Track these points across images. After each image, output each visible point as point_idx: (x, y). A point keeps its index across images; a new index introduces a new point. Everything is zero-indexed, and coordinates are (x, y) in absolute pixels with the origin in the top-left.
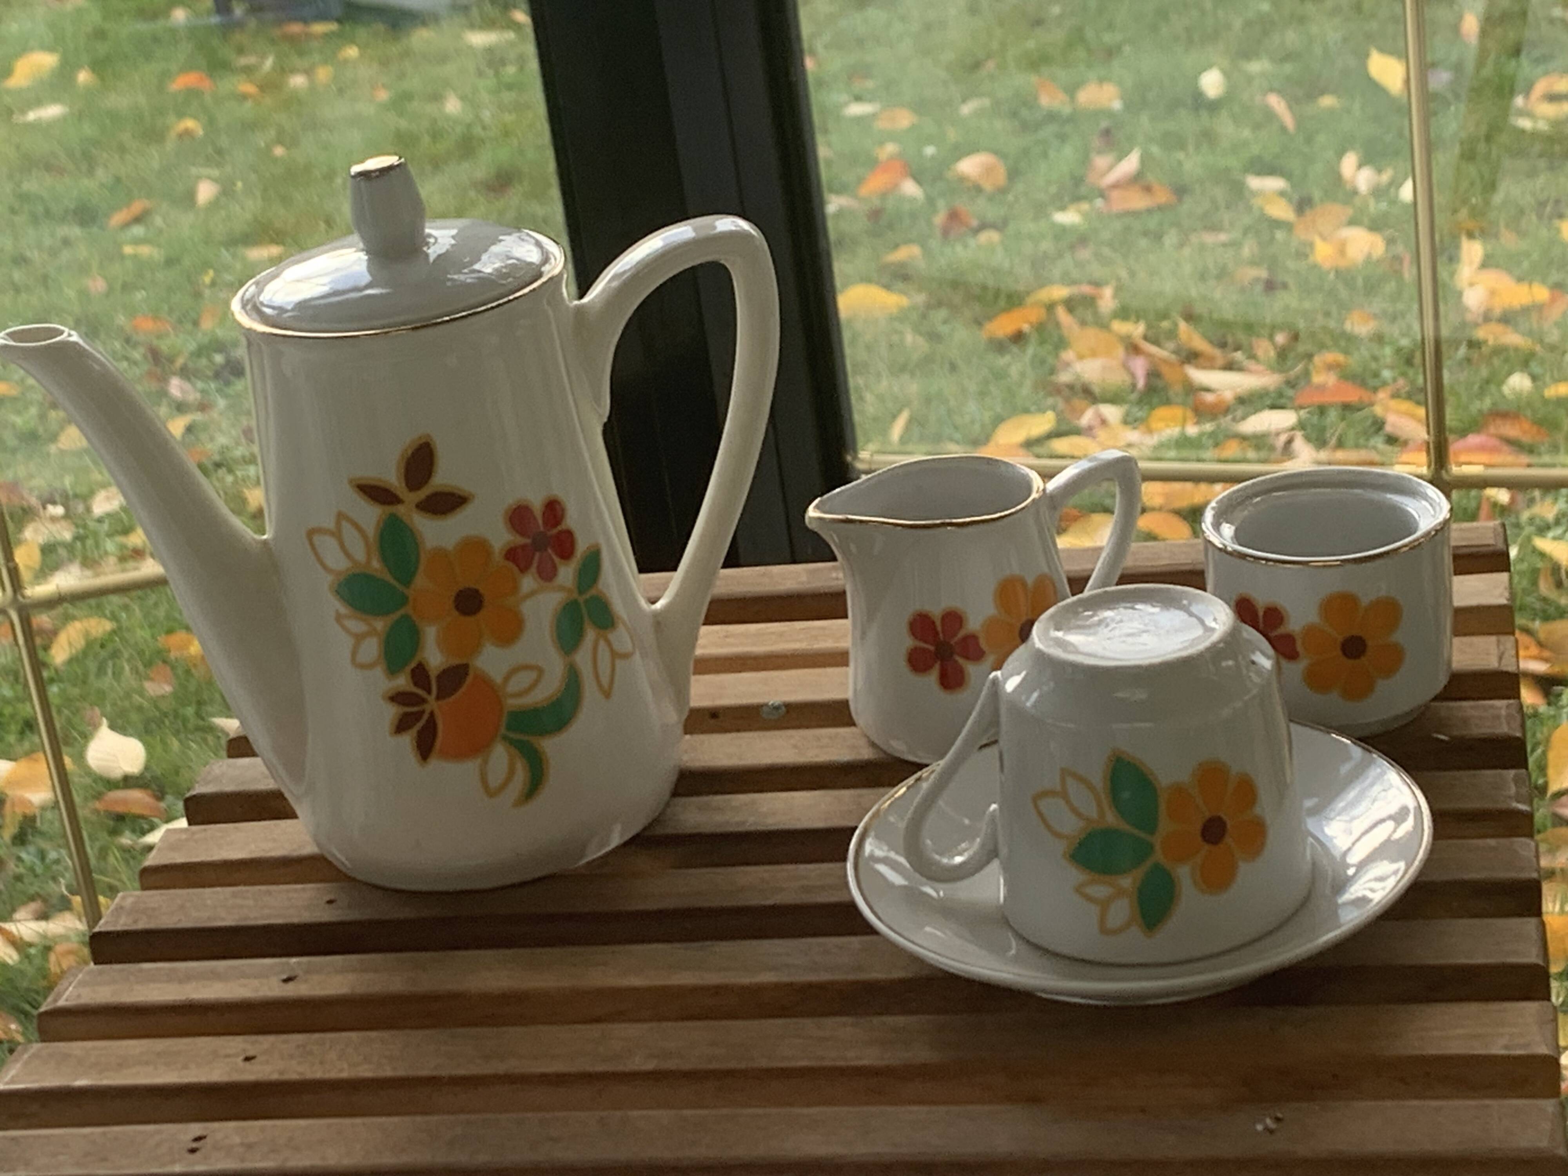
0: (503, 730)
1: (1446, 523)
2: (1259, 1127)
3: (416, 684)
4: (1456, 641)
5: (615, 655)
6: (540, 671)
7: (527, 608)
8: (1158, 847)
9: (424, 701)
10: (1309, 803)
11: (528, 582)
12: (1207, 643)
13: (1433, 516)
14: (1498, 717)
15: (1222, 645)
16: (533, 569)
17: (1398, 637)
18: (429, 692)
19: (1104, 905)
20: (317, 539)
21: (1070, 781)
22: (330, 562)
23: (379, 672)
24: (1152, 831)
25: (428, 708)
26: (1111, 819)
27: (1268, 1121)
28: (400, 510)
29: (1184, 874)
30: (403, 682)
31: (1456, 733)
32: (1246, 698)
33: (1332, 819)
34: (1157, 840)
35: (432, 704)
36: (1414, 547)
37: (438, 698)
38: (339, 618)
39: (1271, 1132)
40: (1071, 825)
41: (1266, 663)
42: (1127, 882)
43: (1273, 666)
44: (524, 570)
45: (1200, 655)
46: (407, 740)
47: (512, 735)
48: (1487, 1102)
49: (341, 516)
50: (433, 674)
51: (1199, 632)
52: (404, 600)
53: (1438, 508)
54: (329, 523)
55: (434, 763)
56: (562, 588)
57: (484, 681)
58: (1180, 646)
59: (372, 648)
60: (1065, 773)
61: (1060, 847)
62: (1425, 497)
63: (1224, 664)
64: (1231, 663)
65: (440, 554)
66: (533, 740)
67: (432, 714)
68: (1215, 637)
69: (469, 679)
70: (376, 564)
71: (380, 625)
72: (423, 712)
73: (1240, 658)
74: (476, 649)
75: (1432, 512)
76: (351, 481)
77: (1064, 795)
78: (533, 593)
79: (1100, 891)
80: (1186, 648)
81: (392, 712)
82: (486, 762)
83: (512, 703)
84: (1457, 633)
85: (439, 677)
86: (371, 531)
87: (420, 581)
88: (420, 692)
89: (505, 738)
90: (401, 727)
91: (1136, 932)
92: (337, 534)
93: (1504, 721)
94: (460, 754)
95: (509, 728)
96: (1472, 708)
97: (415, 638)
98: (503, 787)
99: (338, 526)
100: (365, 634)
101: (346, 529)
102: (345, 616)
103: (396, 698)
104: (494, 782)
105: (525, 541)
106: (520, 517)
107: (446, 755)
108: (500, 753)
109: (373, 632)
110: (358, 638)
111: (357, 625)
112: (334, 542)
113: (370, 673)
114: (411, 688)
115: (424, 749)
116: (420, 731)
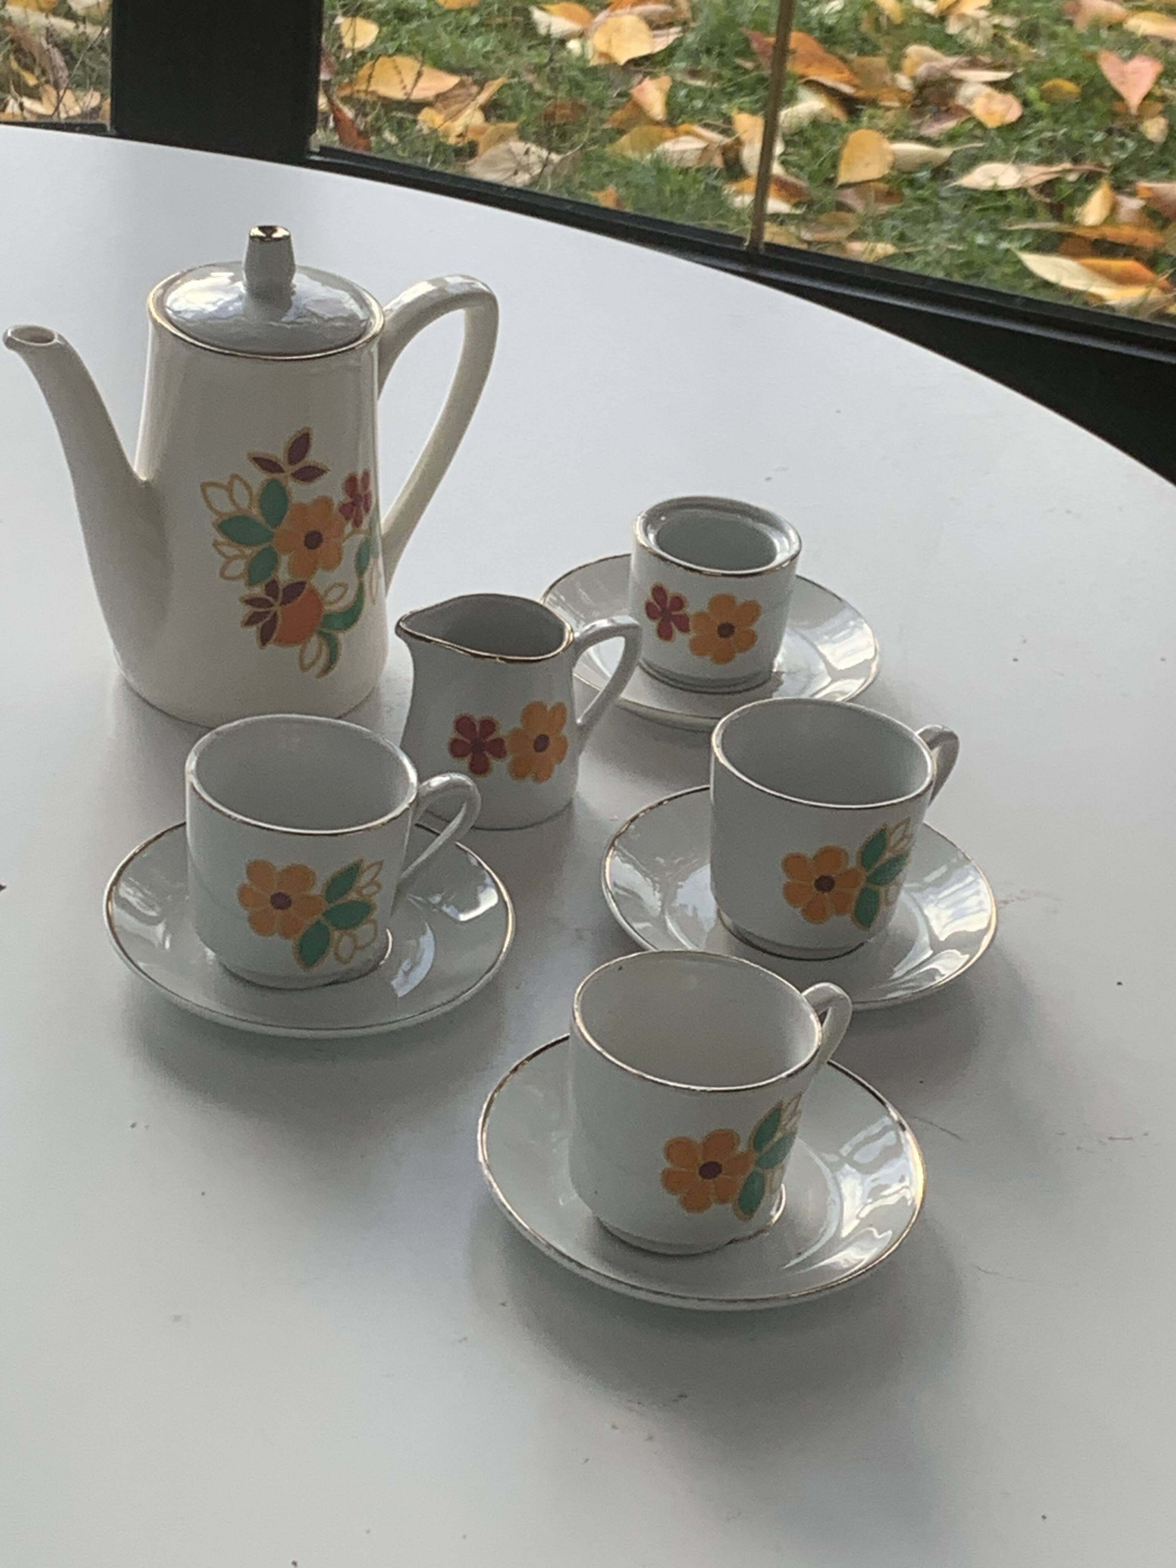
0: (319, 627)
3: (267, 593)
6: (346, 587)
7: (345, 545)
9: (272, 605)
11: (349, 527)
16: (352, 520)
18: (276, 599)
20: (210, 491)
22: (217, 506)
23: (241, 583)
25: (273, 609)
28: (280, 476)
30: (258, 591)
35: (277, 608)
37: (283, 603)
38: (216, 544)
44: (347, 519)
46: (253, 631)
47: (325, 631)
49: (235, 477)
50: (281, 588)
54: (224, 481)
55: (270, 646)
57: (313, 592)
59: (239, 567)
65: (300, 507)
66: (334, 633)
67: (275, 614)
69: (305, 592)
70: (255, 511)
71: (248, 551)
72: (269, 612)
74: (312, 572)
76: (249, 454)
78: (350, 535)
81: (245, 611)
82: (304, 648)
83: (327, 608)
85: (284, 590)
86: (256, 489)
87: (285, 525)
88: (271, 599)
89: (319, 632)
90: (250, 622)
92: (229, 489)
94: (288, 641)
95: (322, 626)
97: (274, 563)
98: (313, 663)
99: (231, 483)
100: (236, 557)
101: (238, 486)
102: (223, 544)
103: (250, 602)
104: (307, 661)
105: (349, 500)
106: (351, 483)
107: (281, 641)
108: (314, 641)
109: (242, 556)
110: (230, 559)
111: (231, 551)
112: (223, 493)
113: (235, 583)
114: (263, 595)
115: (265, 637)
116: (264, 625)
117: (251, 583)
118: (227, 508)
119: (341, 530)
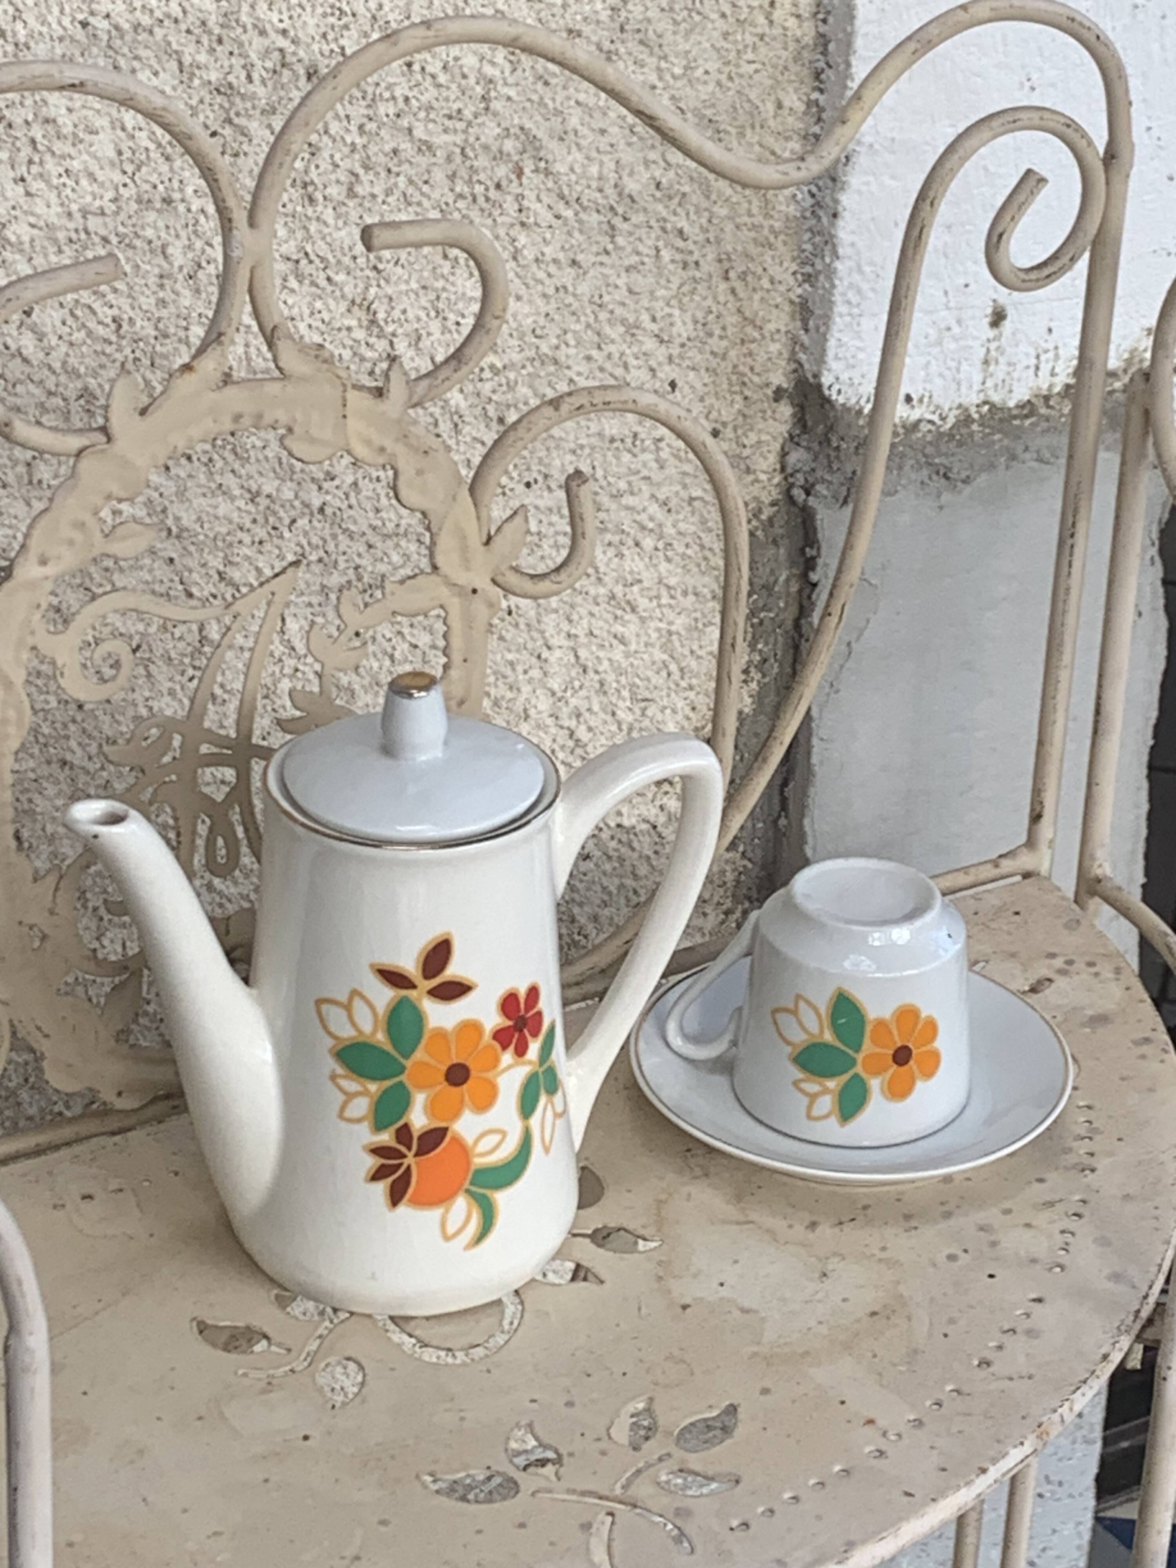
0: (467, 1185)
3: (398, 1141)
5: (556, 1115)
6: (504, 1134)
7: (502, 1081)
9: (404, 1156)
11: (507, 1058)
16: (512, 1048)
18: (409, 1148)
20: (324, 1007)
22: (335, 1028)
23: (365, 1127)
25: (406, 1162)
28: (412, 994)
30: (386, 1138)
35: (410, 1160)
37: (417, 1155)
38: (333, 1077)
44: (504, 1047)
46: (381, 1188)
47: (474, 1189)
49: (354, 992)
50: (416, 1135)
52: (402, 1069)
54: (342, 998)
55: (403, 1209)
56: (530, 1062)
57: (458, 1141)
59: (361, 1106)
65: (440, 1034)
66: (489, 1192)
67: (409, 1168)
69: (446, 1140)
70: (381, 1037)
71: (373, 1087)
72: (401, 1165)
74: (456, 1115)
76: (372, 966)
78: (509, 1067)
81: (371, 1162)
82: (447, 1211)
83: (478, 1162)
85: (420, 1138)
86: (382, 1009)
87: (420, 1054)
88: (403, 1149)
89: (468, 1191)
90: (377, 1176)
92: (347, 1007)
94: (424, 1202)
95: (471, 1184)
97: (406, 1103)
98: (458, 1233)
99: (350, 1000)
100: (357, 1094)
101: (358, 1004)
102: (341, 1076)
103: (377, 1151)
104: (451, 1230)
105: (510, 1023)
106: (509, 1003)
107: (414, 1202)
108: (461, 1204)
109: (365, 1093)
110: (350, 1097)
111: (352, 1086)
112: (343, 1013)
113: (356, 1127)
114: (394, 1144)
115: (396, 1197)
116: (394, 1182)
117: (379, 1127)
118: (347, 1032)
119: (497, 1061)
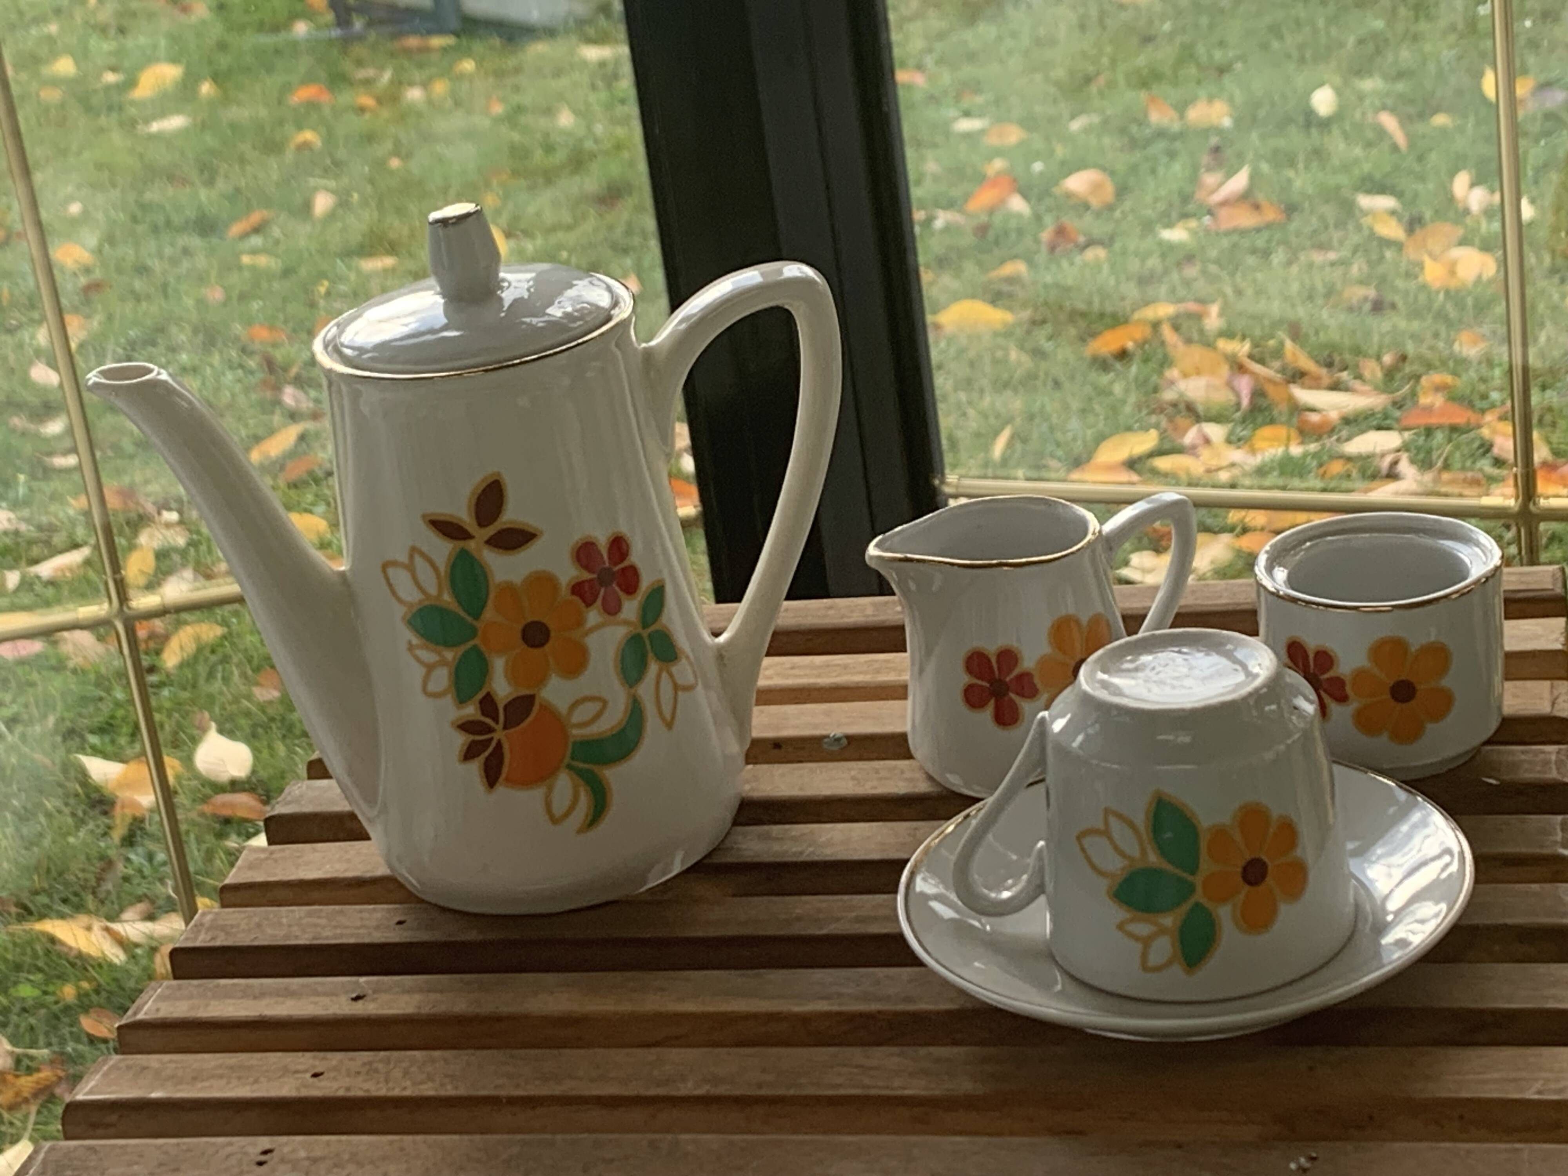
0: (567, 760)
1: (1497, 569)
2: (1293, 1166)
3: (484, 713)
4: (1508, 685)
5: (676, 687)
6: (605, 703)
7: (592, 642)
8: (1199, 889)
9: (491, 730)
10: (1350, 846)
11: (593, 616)
12: (1249, 689)
13: (1485, 563)
14: (1546, 763)
15: (1265, 690)
16: (598, 603)
17: (1446, 682)
18: (496, 720)
19: (1146, 942)
20: (391, 571)
21: (1112, 820)
22: (402, 594)
23: (449, 701)
24: (1193, 872)
25: (496, 736)
26: (1153, 858)
27: (1302, 1160)
28: (471, 545)
29: (1224, 914)
30: (471, 711)
31: (1507, 777)
32: (1289, 742)
33: (1374, 862)
34: (1198, 880)
35: (499, 734)
36: (1463, 594)
37: (505, 728)
38: (411, 648)
39: (1305, 1170)
40: (1115, 864)
41: (1309, 708)
42: (1168, 921)
43: (1316, 710)
44: (589, 604)
45: (1245, 699)
46: (475, 767)
47: (576, 764)
48: (1518, 1146)
49: (414, 551)
50: (501, 704)
51: (1241, 677)
52: (473, 633)
53: (1489, 555)
54: (403, 558)
55: (501, 789)
56: (626, 623)
57: (548, 711)
58: (1221, 691)
59: (442, 678)
60: (1107, 812)
61: (1103, 884)
62: (1478, 544)
63: (1267, 708)
64: (1274, 707)
65: (508, 589)
66: (597, 769)
67: (499, 745)
68: (1258, 682)
69: (535, 710)
70: (447, 597)
71: (449, 655)
72: (491, 739)
73: (1283, 701)
74: (542, 681)
75: (1484, 559)
76: (424, 516)
77: (1106, 833)
78: (598, 627)
79: (1143, 929)
80: (1229, 693)
81: (461, 740)
82: (550, 790)
83: (576, 733)
84: (1508, 677)
85: (506, 707)
86: (442, 565)
87: (489, 614)
88: (488, 721)
89: (569, 767)
90: (469, 754)
91: (1177, 970)
92: (410, 568)
93: (1554, 767)
94: (526, 782)
95: (573, 758)
96: (1523, 752)
97: (484, 670)
98: (567, 815)
99: (411, 560)
100: (436, 664)
101: (420, 564)
102: (419, 647)
103: (465, 727)
104: (558, 810)
105: (590, 576)
106: (584, 553)
107: (512, 782)
108: (564, 781)
109: (443, 662)
110: (429, 668)
111: (428, 655)
112: (406, 574)
113: (442, 702)
114: (479, 717)
115: (492, 776)
116: (487, 759)
118: (414, 595)
119: (580, 617)
